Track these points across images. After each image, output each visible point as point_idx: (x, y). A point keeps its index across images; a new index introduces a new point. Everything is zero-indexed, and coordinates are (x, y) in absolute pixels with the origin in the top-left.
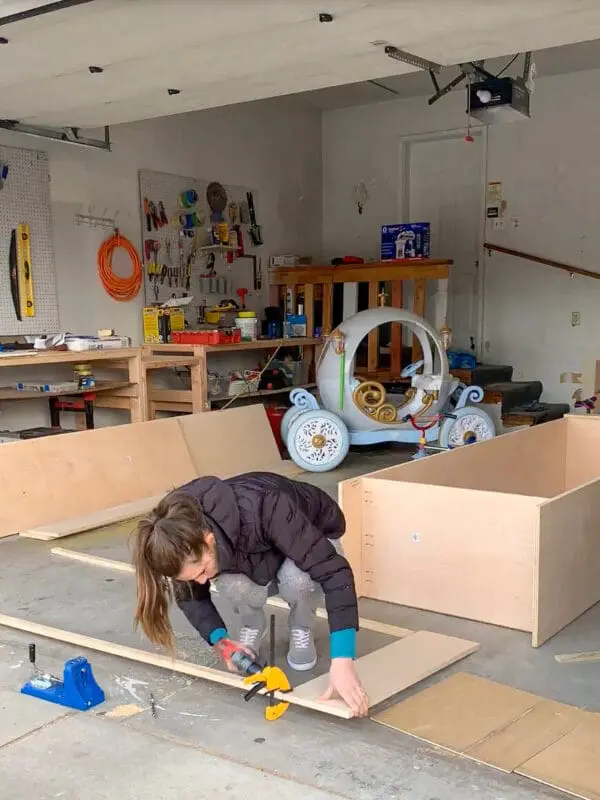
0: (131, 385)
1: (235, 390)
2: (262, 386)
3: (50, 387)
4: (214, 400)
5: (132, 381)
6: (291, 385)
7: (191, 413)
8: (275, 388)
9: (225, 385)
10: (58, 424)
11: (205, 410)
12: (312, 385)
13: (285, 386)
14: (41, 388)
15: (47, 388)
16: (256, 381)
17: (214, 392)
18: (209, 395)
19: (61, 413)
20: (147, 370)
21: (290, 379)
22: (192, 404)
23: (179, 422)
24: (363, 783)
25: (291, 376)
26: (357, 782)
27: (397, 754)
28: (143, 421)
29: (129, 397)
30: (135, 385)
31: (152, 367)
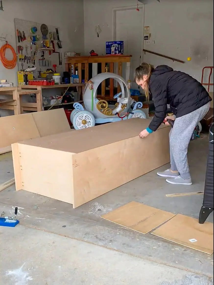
1: (53, 103)
2: (63, 101)
4: (45, 107)
5: (14, 99)
6: (74, 101)
7: (37, 111)
8: (68, 102)
9: (49, 101)
11: (42, 110)
12: (81, 101)
13: (71, 102)
16: (61, 100)
17: (45, 103)
18: (43, 105)
20: (20, 95)
21: (73, 99)
22: (37, 108)
23: (32, 115)
24: (100, 239)
25: (74, 98)
26: (98, 239)
27: (111, 229)
28: (19, 114)
29: (13, 105)
30: (15, 101)
31: (22, 94)
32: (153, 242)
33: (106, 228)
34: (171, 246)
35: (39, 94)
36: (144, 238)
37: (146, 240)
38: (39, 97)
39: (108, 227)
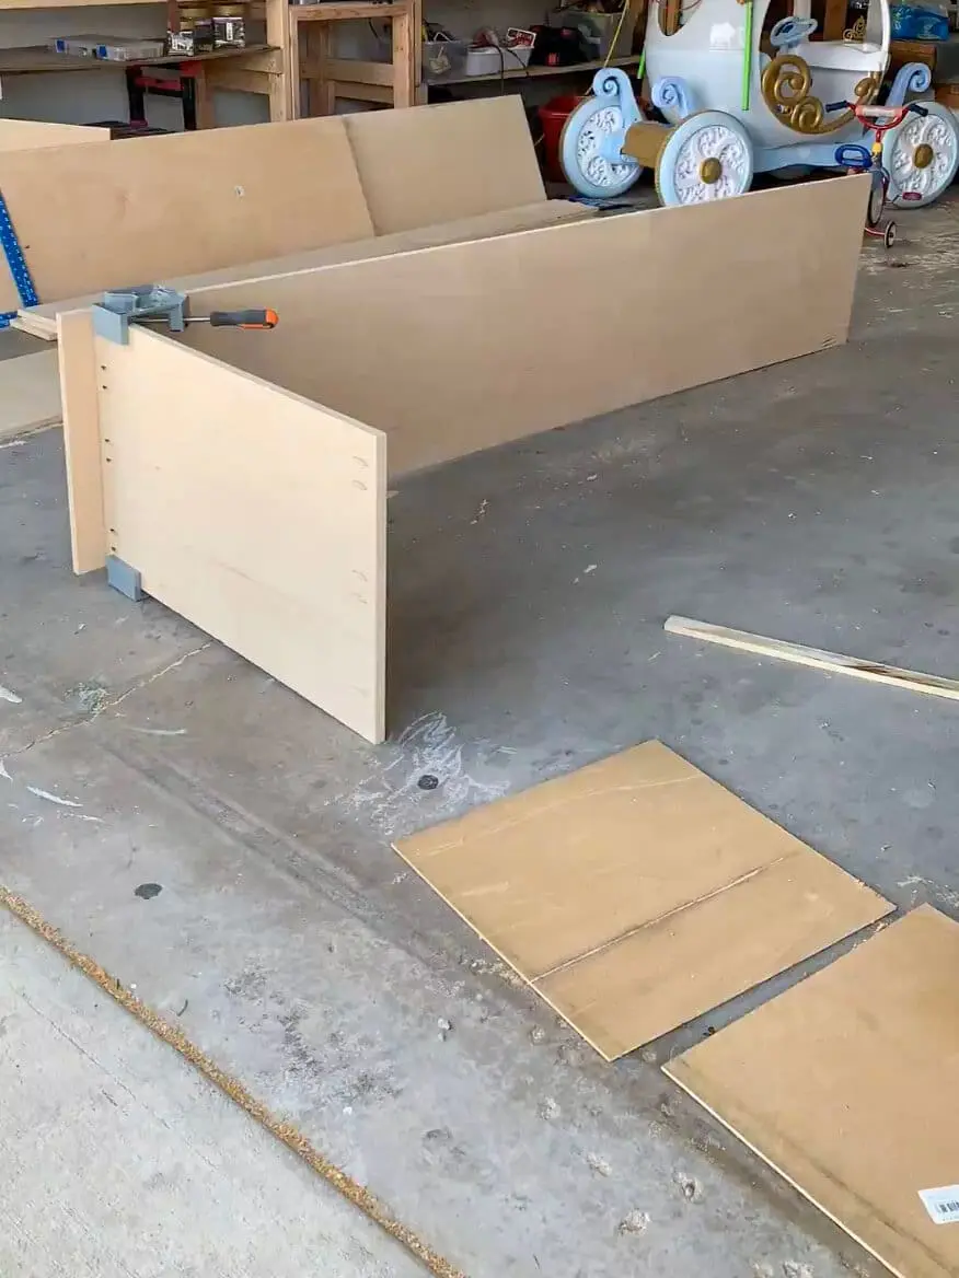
0: (269, 50)
1: (479, 64)
2: (537, 58)
3: (108, 49)
4: (432, 82)
5: (271, 41)
6: (596, 57)
7: (388, 106)
8: (560, 64)
9: (458, 56)
10: (142, 118)
11: (414, 102)
12: (633, 60)
13: (585, 60)
14: (94, 51)
15: (103, 52)
16: (524, 50)
17: (435, 67)
18: (425, 71)
19: (146, 98)
20: (299, 22)
21: (594, 46)
22: (392, 87)
23: (347, 125)
24: (303, 1055)
25: (598, 41)
26: (290, 1049)
27: (421, 972)
28: (289, 119)
29: (267, 73)
30: (276, 52)
31: (310, 17)
32: (648, 1152)
33: (396, 955)
34: (765, 1227)
35: (407, 18)
36: (604, 1100)
37: (605, 1124)
38: (405, 33)
39: (410, 952)
